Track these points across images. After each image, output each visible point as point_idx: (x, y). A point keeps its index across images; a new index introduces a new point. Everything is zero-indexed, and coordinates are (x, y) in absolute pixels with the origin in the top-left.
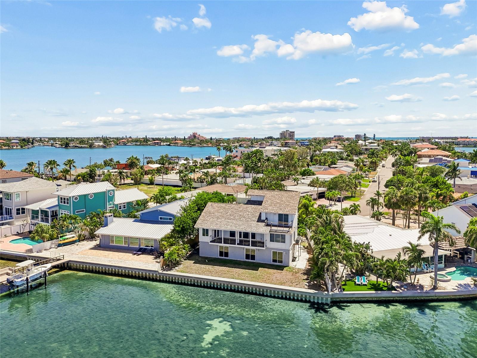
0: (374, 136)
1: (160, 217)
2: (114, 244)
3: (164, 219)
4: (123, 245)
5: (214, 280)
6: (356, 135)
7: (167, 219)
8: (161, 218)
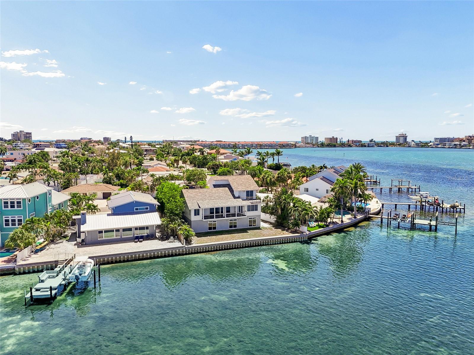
0: (126, 139)
1: (135, 208)
2: (104, 238)
3: (140, 209)
4: (115, 237)
5: (230, 243)
6: (104, 138)
7: (143, 209)
8: (137, 209)
